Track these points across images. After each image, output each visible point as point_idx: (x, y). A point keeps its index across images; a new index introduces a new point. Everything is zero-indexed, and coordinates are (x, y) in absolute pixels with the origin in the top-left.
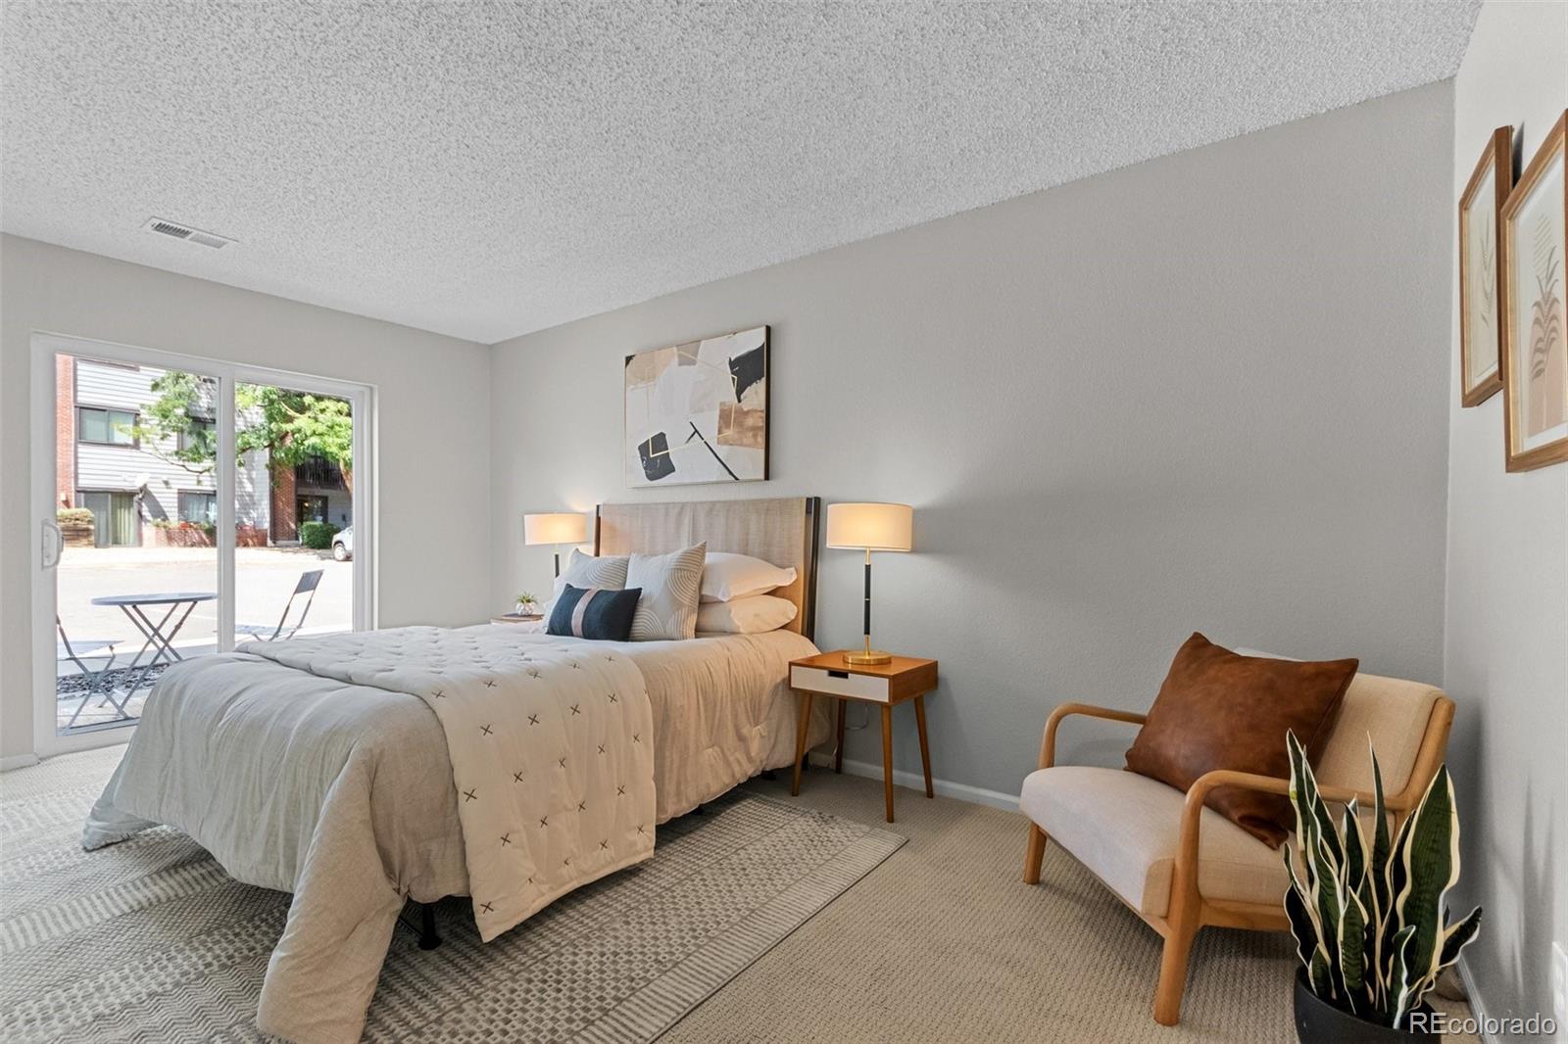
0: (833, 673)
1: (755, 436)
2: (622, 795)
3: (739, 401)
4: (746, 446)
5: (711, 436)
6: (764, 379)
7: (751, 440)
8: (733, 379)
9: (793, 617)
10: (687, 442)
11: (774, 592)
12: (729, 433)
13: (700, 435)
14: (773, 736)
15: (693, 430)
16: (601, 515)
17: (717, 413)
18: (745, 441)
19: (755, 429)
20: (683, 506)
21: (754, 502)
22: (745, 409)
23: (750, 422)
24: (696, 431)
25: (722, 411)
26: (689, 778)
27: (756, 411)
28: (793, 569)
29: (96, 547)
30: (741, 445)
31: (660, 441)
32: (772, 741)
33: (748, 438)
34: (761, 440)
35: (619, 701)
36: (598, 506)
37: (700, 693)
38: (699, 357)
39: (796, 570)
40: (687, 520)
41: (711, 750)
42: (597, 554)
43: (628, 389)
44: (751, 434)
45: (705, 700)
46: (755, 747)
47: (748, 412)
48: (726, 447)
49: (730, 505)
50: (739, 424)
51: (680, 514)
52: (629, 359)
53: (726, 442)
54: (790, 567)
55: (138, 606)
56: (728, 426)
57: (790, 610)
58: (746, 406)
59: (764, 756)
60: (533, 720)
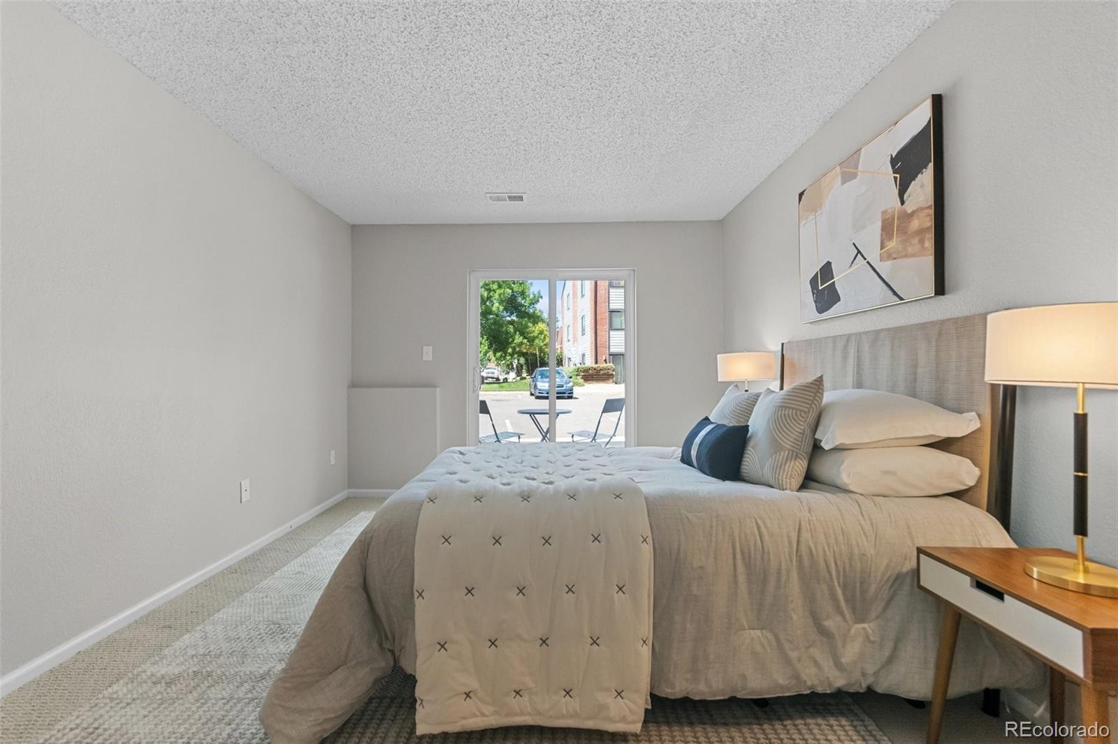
0: (981, 586)
1: (922, 242)
2: (595, 646)
3: (903, 202)
4: (913, 256)
5: (873, 254)
6: (931, 165)
7: (917, 247)
8: (895, 178)
9: (972, 483)
10: (851, 266)
11: (944, 445)
12: (892, 244)
13: (863, 256)
14: (889, 645)
15: (856, 251)
16: (784, 353)
17: (879, 224)
18: (910, 250)
19: (921, 232)
20: (849, 337)
21: (923, 326)
22: (909, 211)
23: (915, 224)
24: (859, 252)
25: (884, 221)
26: (712, 657)
27: (922, 209)
28: (974, 414)
29: (616, 383)
30: (906, 256)
31: (827, 271)
32: (887, 653)
33: (914, 245)
34: (929, 244)
35: (603, 543)
36: (783, 344)
37: (739, 556)
38: (860, 169)
39: (979, 416)
40: (852, 351)
41: (758, 632)
42: (782, 388)
43: (801, 225)
44: (915, 241)
45: (748, 566)
46: (850, 653)
47: (913, 213)
48: (889, 263)
49: (896, 333)
50: (903, 230)
51: (846, 347)
52: (801, 195)
53: (887, 256)
54: (972, 411)
55: (535, 415)
56: (890, 237)
57: (967, 472)
58: (909, 208)
59: (870, 669)
60: (497, 541)
